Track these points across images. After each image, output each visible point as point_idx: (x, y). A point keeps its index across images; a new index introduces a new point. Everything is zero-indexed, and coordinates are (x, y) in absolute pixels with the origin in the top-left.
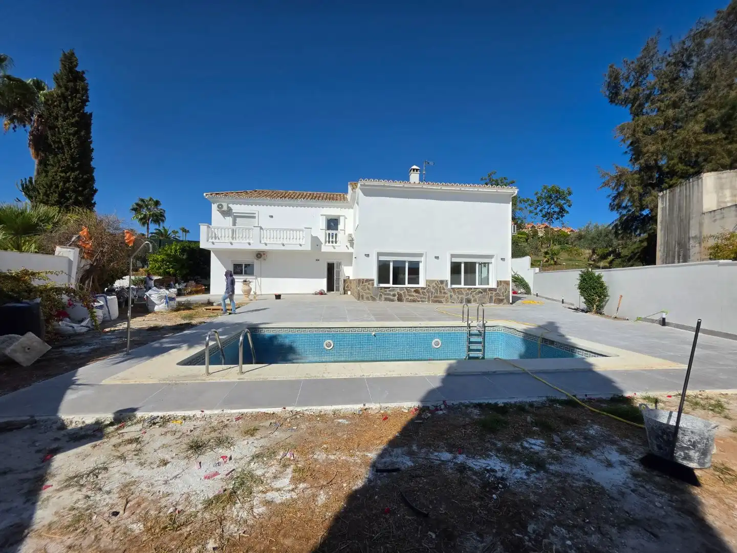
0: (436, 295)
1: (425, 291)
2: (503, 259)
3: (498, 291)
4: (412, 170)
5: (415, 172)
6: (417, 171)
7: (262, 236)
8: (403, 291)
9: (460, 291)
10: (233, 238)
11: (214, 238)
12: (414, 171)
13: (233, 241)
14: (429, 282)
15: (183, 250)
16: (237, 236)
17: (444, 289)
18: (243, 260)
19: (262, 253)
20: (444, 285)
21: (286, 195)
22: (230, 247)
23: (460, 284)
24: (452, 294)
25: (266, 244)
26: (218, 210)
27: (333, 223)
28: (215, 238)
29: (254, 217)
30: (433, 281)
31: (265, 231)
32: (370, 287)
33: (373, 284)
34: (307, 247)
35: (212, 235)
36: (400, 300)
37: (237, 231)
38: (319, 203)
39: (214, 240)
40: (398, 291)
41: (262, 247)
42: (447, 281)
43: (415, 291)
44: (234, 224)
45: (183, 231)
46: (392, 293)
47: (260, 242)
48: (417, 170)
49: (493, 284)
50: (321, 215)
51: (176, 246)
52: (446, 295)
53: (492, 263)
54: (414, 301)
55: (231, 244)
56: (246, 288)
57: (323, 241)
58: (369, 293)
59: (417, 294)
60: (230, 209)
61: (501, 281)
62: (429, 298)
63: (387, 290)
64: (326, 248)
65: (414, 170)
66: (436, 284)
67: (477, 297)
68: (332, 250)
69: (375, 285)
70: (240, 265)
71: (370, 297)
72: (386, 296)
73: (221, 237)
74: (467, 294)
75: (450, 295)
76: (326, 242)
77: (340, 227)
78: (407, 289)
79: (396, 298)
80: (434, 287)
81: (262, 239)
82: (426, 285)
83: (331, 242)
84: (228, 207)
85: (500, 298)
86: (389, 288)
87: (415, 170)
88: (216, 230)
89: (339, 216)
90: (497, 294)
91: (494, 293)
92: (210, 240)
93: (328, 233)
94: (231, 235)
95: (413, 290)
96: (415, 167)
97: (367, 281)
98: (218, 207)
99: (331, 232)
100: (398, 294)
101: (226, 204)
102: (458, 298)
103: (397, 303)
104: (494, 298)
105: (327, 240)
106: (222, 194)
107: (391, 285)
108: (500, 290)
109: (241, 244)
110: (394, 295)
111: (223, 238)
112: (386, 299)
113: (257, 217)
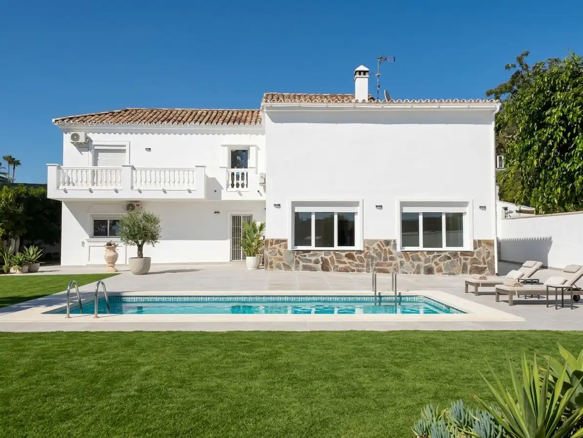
0: (379, 261)
1: (362, 255)
2: (483, 208)
3: (475, 256)
4: (358, 73)
5: (362, 75)
6: (364, 74)
7: (134, 180)
8: (330, 256)
9: (415, 256)
10: (93, 184)
11: (66, 184)
12: (360, 74)
13: (93, 188)
14: (368, 243)
15: (18, 199)
16: (99, 180)
17: (391, 253)
18: (108, 215)
19: (135, 204)
20: (390, 247)
21: (171, 116)
22: (87, 196)
23: (418, 245)
24: (404, 259)
25: (140, 191)
26: (73, 143)
27: (239, 158)
28: (69, 183)
29: (124, 151)
30: (374, 241)
31: (139, 172)
32: (282, 250)
33: (286, 247)
34: (200, 193)
35: (64, 179)
36: (325, 268)
37: (99, 173)
38: (219, 127)
39: (66, 187)
40: (323, 255)
41: (134, 196)
42: (394, 241)
43: (347, 256)
44: (95, 163)
45: (10, 163)
46: (313, 259)
47: (132, 187)
48: (365, 72)
49: (468, 246)
50: (222, 146)
51: (7, 192)
52: (394, 262)
53: (466, 213)
54: (346, 270)
55: (91, 191)
56: (111, 254)
57: (224, 185)
58: (280, 260)
59: (351, 261)
60: (89, 141)
61: (480, 241)
62: (368, 265)
63: (307, 254)
64: (229, 195)
65: (360, 72)
66: (378, 245)
67: (442, 264)
68: (237, 197)
69: (290, 248)
70: (104, 222)
71: (282, 264)
72: (305, 264)
73: (77, 182)
74: (427, 261)
75: (401, 262)
76: (227, 187)
77: (251, 162)
78: (335, 254)
79: (319, 266)
80: (375, 250)
81: (134, 184)
82: (364, 247)
83: (235, 186)
84: (87, 138)
85: (480, 266)
86: (309, 251)
87: (362, 73)
88: (70, 172)
89: (249, 147)
90: (475, 261)
91: (470, 258)
92: (61, 187)
93: (230, 174)
94: (90, 179)
95: (344, 254)
96: (362, 68)
97: (278, 241)
98: (73, 137)
99: (236, 170)
100: (322, 260)
101: (84, 133)
102: (413, 266)
103: (320, 273)
104: (469, 267)
105: (230, 182)
106: (78, 118)
107: (313, 247)
108: (479, 253)
109: (104, 192)
110: (317, 262)
111: (79, 183)
112: (305, 268)
113: (127, 151)
